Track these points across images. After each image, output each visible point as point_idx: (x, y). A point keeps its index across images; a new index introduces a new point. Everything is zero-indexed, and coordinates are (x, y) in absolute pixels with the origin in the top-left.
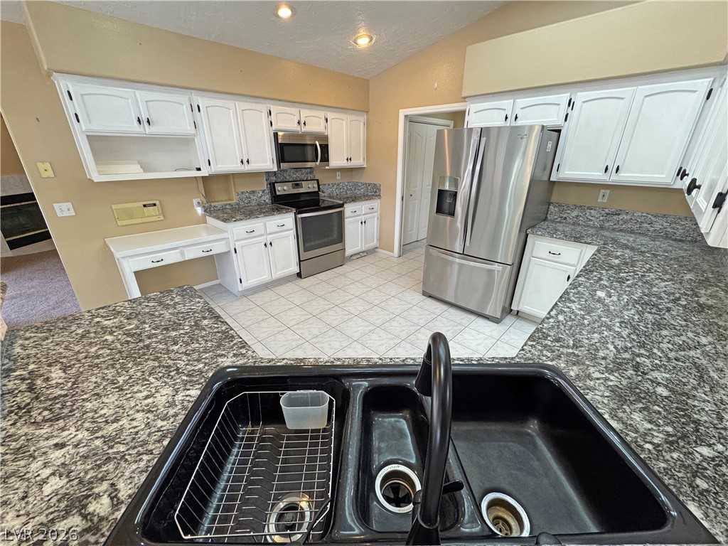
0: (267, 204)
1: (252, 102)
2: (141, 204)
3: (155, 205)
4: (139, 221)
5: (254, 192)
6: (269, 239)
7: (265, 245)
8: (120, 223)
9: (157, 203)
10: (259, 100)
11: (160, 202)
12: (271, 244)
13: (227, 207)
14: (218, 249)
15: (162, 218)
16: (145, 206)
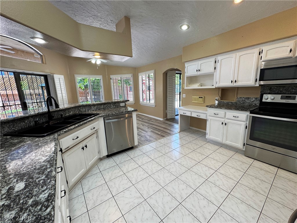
0: (257, 106)
1: (249, 50)
2: (198, 97)
3: (202, 98)
4: (196, 102)
5: (249, 98)
6: (226, 121)
7: (222, 123)
8: (193, 102)
9: (203, 97)
10: (255, 47)
11: (204, 97)
12: (226, 124)
13: (230, 103)
14: (203, 117)
15: (203, 103)
16: (199, 97)
